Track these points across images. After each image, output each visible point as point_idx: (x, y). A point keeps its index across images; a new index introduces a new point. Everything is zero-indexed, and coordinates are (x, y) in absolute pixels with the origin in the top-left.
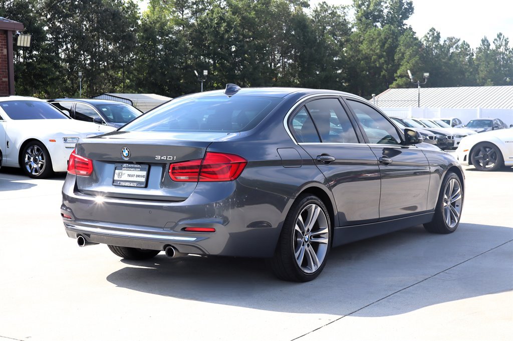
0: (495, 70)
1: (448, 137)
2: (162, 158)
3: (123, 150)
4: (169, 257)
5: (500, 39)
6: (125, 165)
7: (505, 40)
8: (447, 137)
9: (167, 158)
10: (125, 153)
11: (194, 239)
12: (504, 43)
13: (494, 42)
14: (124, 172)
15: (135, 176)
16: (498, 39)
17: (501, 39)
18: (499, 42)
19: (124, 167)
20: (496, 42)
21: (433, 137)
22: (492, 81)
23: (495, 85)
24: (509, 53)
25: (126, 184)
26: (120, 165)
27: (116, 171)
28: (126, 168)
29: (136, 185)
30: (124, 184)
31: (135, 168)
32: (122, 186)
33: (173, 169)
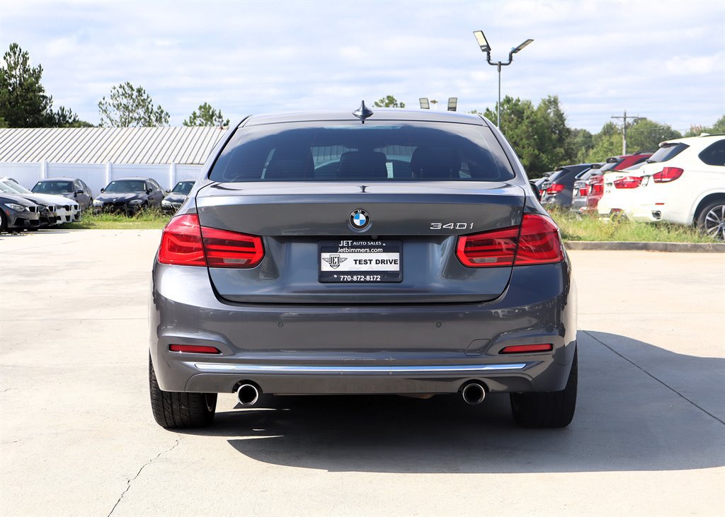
0: (10, 103)
1: (50, 207)
2: (444, 227)
3: (353, 214)
4: (473, 404)
5: (15, 53)
6: (344, 243)
7: (23, 56)
8: (47, 208)
9: (455, 226)
10: (359, 220)
11: (521, 366)
12: (21, 60)
13: (5, 58)
14: (342, 255)
15: (374, 262)
16: (12, 54)
17: (17, 54)
18: (13, 58)
19: (343, 247)
20: (8, 58)
21: (34, 208)
22: (5, 120)
23: (11, 126)
24: (30, 77)
25: (355, 278)
26: (331, 244)
27: (325, 255)
28: (348, 247)
29: (379, 278)
30: (349, 278)
31: (370, 247)
32: (343, 282)
33: (466, 246)
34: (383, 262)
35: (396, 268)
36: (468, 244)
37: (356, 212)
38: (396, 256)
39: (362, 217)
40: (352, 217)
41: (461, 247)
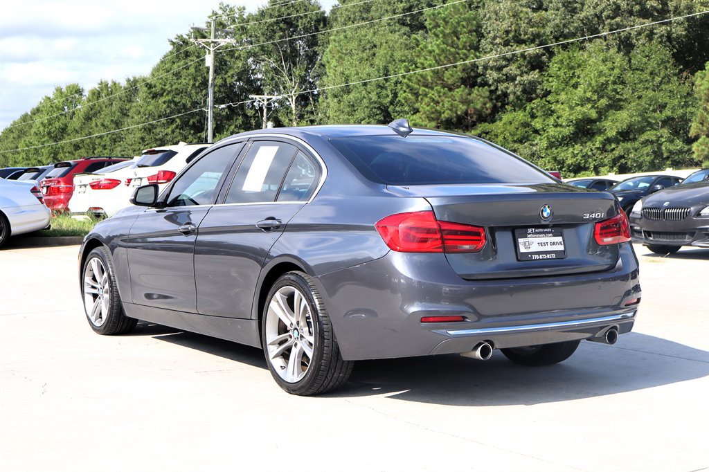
2: (590, 217)
3: (543, 208)
6: (530, 230)
9: (595, 215)
10: (545, 213)
14: (530, 240)
15: (549, 244)
19: (530, 234)
25: (541, 257)
26: (522, 231)
27: (521, 240)
28: (532, 234)
29: (554, 256)
30: (537, 257)
31: (545, 233)
32: (535, 260)
33: (601, 230)
34: (554, 243)
35: (561, 248)
36: (602, 229)
37: (545, 207)
38: (560, 239)
39: (548, 211)
40: (542, 211)
41: (598, 230)
